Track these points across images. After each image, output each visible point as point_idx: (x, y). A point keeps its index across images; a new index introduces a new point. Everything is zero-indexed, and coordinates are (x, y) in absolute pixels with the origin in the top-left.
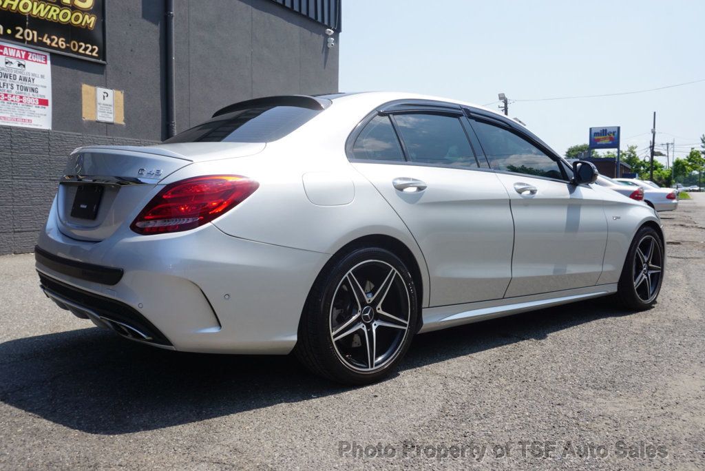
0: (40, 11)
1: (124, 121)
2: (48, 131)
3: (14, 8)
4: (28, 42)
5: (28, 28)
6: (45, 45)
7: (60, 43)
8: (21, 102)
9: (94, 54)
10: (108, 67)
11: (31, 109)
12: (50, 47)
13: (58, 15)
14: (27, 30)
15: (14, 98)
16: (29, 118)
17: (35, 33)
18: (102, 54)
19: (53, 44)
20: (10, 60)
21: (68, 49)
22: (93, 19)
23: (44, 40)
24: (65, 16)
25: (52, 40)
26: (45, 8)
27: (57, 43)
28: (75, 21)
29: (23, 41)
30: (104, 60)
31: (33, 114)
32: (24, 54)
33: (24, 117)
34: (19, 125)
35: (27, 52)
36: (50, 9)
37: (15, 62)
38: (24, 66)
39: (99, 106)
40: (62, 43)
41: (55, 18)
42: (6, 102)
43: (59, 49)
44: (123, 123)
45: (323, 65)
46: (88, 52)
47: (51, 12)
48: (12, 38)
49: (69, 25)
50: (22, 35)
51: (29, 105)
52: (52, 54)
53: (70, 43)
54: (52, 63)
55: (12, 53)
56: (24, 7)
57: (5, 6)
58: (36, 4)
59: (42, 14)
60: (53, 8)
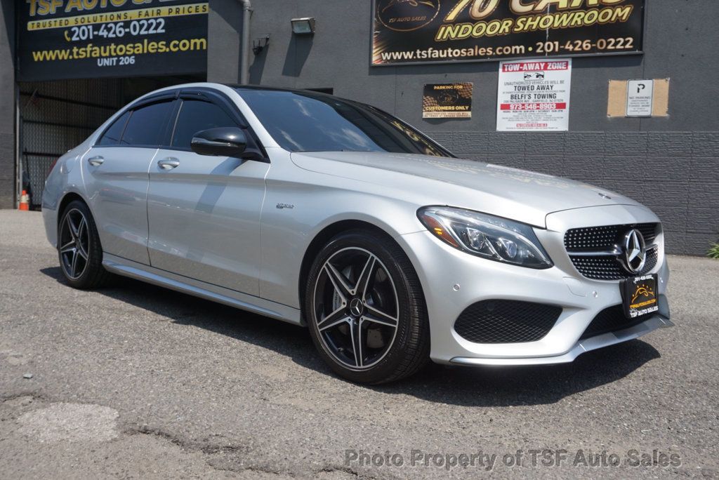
0: (562, 22)
1: (667, 112)
2: (564, 133)
3: (534, 27)
4: (549, 53)
5: (549, 41)
6: (567, 51)
7: (584, 45)
8: (538, 109)
9: (628, 46)
10: (648, 59)
11: (548, 114)
12: (573, 52)
13: (583, 19)
14: (547, 44)
15: (531, 107)
16: (545, 122)
17: (557, 43)
18: (638, 44)
19: (577, 49)
20: (529, 73)
21: (594, 49)
22: (627, 10)
23: (567, 47)
24: (591, 17)
25: (575, 45)
26: (568, 17)
27: (581, 47)
28: (603, 18)
29: (544, 54)
30: (641, 49)
31: (549, 118)
32: (542, 65)
33: (539, 122)
34: (534, 129)
35: (546, 63)
36: (573, 17)
37: (534, 75)
38: (543, 76)
39: (630, 101)
40: (586, 45)
41: (579, 23)
42: (523, 111)
43: (583, 51)
44: (667, 115)
46: (619, 47)
47: (576, 18)
48: (534, 54)
49: (596, 25)
50: (543, 49)
51: (545, 111)
52: (573, 59)
53: (596, 43)
54: (572, 67)
55: (531, 67)
56: (545, 23)
57: (526, 28)
58: (557, 16)
59: (564, 24)
60: (577, 14)
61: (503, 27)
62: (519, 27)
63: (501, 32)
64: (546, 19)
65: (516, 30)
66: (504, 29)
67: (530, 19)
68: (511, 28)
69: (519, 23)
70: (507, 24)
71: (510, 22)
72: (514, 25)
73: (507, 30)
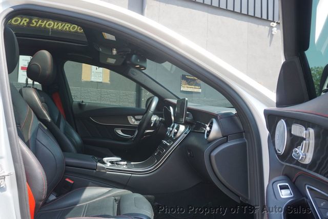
0: (58, 27)
1: (110, 81)
3: (43, 26)
13: (69, 28)
24: (74, 28)
26: (62, 25)
36: (64, 26)
39: (93, 73)
41: (68, 29)
45: (269, 44)
47: (66, 27)
56: (49, 25)
57: (38, 25)
58: (56, 23)
59: (60, 28)
60: (67, 25)
61: (23, 21)
62: (33, 24)
63: (21, 24)
64: (50, 23)
65: (31, 25)
66: (24, 23)
67: (40, 21)
68: (28, 23)
69: (33, 21)
70: (26, 20)
71: (28, 20)
72: (30, 22)
73: (25, 24)
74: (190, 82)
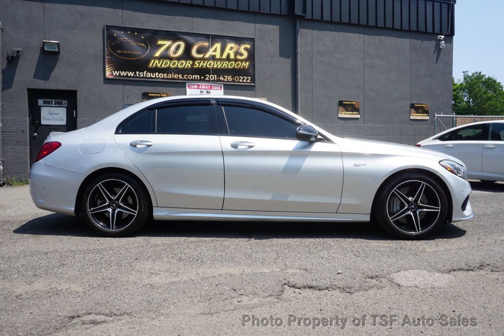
0: (218, 65)
3: (204, 66)
4: (212, 81)
5: (212, 74)
6: (221, 81)
7: (229, 79)
9: (248, 81)
10: (257, 88)
12: (224, 81)
13: (228, 65)
14: (211, 76)
17: (216, 76)
18: (253, 80)
19: (225, 80)
20: (203, 91)
21: (233, 81)
22: (248, 63)
23: (220, 79)
24: (231, 65)
25: (224, 78)
26: (220, 63)
27: (227, 79)
28: (237, 66)
29: (210, 80)
30: (254, 83)
32: (209, 87)
35: (211, 86)
36: (223, 64)
37: (205, 91)
38: (210, 92)
40: (230, 78)
41: (226, 67)
43: (228, 81)
46: (244, 81)
47: (224, 64)
48: (204, 80)
49: (234, 69)
50: (209, 78)
52: (224, 85)
53: (234, 78)
54: (224, 89)
55: (204, 87)
56: (210, 65)
57: (200, 66)
58: (215, 62)
59: (219, 67)
60: (225, 62)
61: (187, 64)
62: (196, 65)
63: (186, 66)
64: (210, 63)
65: (194, 66)
66: (188, 66)
67: (202, 62)
68: (192, 65)
69: (196, 63)
70: (189, 63)
71: (191, 62)
72: (193, 64)
73: (190, 66)
74: (347, 108)
